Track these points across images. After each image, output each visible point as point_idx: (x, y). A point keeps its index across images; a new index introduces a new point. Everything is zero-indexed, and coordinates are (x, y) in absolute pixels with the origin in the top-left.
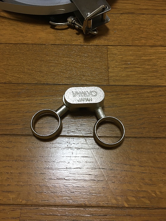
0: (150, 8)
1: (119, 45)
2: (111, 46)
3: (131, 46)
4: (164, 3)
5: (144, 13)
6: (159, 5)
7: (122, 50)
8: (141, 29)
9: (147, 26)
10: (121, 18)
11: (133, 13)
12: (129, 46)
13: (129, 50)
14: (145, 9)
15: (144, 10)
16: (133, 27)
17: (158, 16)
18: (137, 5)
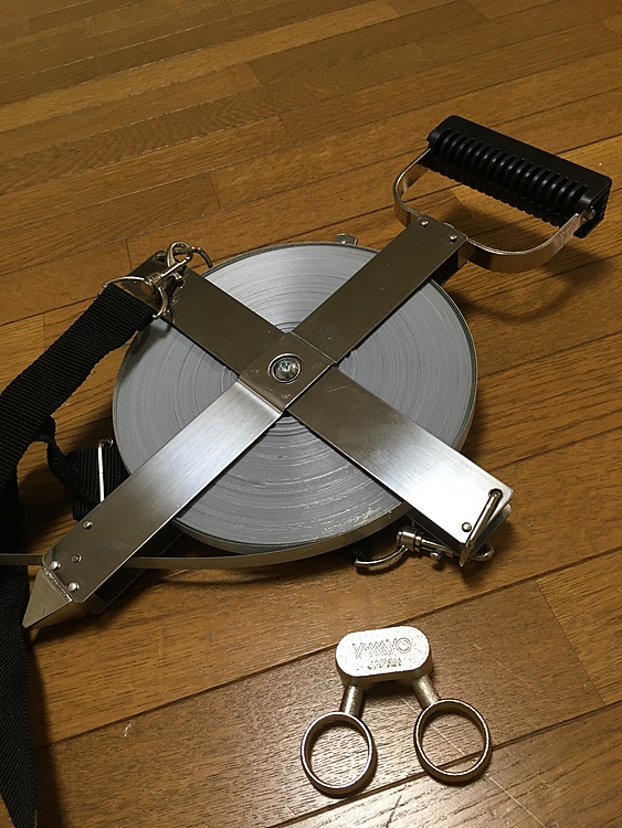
0: (578, 417)
1: (563, 564)
2: (544, 574)
3: (594, 557)
4: (605, 388)
5: (572, 438)
6: (597, 400)
7: (579, 580)
8: (592, 493)
9: (602, 480)
10: (523, 476)
11: (544, 451)
12: (590, 558)
13: (597, 573)
14: (570, 426)
15: (568, 431)
16: (569, 495)
17: (612, 436)
18: (541, 418)
